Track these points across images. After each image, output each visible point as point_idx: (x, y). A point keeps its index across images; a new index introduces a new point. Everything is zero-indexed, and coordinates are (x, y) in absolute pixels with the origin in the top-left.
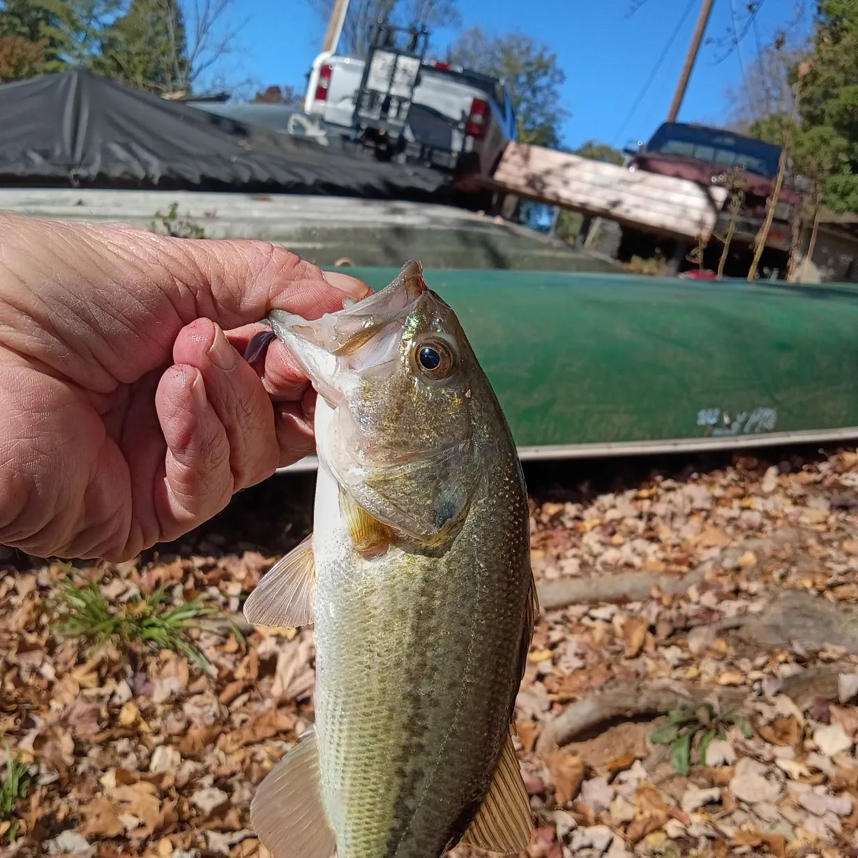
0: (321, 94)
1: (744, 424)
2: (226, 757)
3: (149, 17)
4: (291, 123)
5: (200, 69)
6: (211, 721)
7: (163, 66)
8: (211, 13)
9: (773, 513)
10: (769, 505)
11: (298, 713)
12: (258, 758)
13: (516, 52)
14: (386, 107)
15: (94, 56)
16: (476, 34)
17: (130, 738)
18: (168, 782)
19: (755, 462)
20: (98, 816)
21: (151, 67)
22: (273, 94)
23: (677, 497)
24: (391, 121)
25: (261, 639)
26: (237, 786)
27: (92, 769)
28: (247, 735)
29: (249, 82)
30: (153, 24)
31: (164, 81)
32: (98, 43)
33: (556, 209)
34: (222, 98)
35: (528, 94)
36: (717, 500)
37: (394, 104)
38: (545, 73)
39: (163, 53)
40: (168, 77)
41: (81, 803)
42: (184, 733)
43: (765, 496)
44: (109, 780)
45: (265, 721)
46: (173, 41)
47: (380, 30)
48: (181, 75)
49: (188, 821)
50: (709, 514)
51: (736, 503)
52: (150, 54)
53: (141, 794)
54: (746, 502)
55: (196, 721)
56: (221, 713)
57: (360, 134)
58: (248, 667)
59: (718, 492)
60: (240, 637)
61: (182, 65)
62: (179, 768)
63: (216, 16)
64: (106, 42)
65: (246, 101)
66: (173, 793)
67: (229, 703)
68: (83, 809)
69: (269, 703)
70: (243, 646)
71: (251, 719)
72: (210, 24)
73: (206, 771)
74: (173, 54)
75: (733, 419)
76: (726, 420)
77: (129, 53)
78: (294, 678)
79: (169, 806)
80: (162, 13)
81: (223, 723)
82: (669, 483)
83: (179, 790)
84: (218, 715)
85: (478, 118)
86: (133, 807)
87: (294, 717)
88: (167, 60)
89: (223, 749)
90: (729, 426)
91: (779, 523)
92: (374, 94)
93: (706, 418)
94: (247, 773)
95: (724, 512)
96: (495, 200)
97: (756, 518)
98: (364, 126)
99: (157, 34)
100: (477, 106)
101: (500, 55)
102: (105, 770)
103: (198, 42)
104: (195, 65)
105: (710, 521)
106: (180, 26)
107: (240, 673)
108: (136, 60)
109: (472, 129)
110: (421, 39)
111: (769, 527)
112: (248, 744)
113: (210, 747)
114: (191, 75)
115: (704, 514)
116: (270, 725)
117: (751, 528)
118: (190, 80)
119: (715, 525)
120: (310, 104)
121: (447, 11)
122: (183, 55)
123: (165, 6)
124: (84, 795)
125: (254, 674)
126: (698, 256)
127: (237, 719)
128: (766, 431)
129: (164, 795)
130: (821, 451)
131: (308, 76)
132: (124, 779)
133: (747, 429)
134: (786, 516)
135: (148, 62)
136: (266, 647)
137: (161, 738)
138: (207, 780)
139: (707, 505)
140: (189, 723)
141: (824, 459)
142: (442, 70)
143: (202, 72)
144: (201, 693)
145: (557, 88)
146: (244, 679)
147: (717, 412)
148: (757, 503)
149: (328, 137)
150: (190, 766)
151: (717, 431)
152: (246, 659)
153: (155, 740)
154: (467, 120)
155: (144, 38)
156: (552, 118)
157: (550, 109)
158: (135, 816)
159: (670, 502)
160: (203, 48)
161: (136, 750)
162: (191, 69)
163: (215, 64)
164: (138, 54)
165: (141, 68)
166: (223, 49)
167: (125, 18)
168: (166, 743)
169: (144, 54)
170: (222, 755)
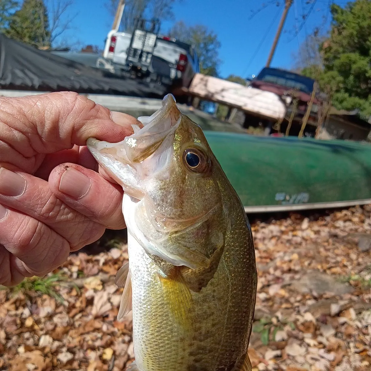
0: (112, 49)
1: (295, 200)
2: (73, 339)
3: (31, 11)
4: (98, 63)
5: (56, 36)
6: (65, 325)
7: (38, 34)
8: (60, 10)
9: (306, 237)
10: (304, 234)
11: (104, 321)
12: (87, 339)
13: (199, 33)
14: (141, 56)
15: (5, 28)
16: (181, 24)
17: (30, 332)
18: (47, 350)
19: (299, 216)
20: (17, 365)
21: (32, 34)
22: (89, 48)
23: (266, 231)
24: (143, 63)
25: (86, 290)
26: (77, 352)
27: (14, 345)
28: (81, 330)
29: (78, 43)
30: (34, 14)
31: (39, 41)
32: (7, 22)
33: (217, 105)
34: (66, 50)
35: (204, 52)
36: (283, 232)
37: (144, 55)
38: (212, 43)
39: (38, 28)
40: (41, 39)
41: (9, 359)
42: (54, 330)
43: (303, 230)
44: (21, 350)
45: (89, 324)
46: (42, 23)
47: (138, 21)
48: (47, 39)
49: (56, 366)
50: (279, 238)
51: (291, 234)
52: (32, 28)
53: (36, 355)
54: (295, 233)
55: (59, 325)
56: (70, 321)
57: (129, 68)
58: (81, 302)
59: (283, 228)
60: (78, 289)
61: (47, 34)
62: (52, 344)
63: (63, 11)
64: (11, 21)
65: (77, 52)
66: (50, 355)
67: (73, 317)
68: (11, 362)
69: (91, 317)
70: (79, 294)
71: (83, 324)
72: (60, 16)
73: (64, 346)
74: (43, 29)
75: (291, 197)
76: (288, 198)
77: (22, 28)
78: (102, 306)
79: (48, 360)
80: (37, 9)
81: (71, 325)
82: (263, 225)
83: (52, 354)
84: (69, 322)
85: (182, 63)
86: (32, 361)
87: (102, 323)
88: (40, 31)
89: (71, 336)
90: (289, 201)
91: (308, 242)
92: (136, 50)
93: (279, 197)
94: (82, 346)
95: (285, 237)
96: (189, 99)
97: (299, 240)
98: (131, 65)
99: (35, 19)
100: (182, 57)
101: (192, 34)
102: (19, 346)
103: (54, 23)
104: (53, 34)
105: (279, 241)
106: (46, 16)
107: (78, 304)
108: (26, 31)
109: (180, 67)
110: (157, 26)
111: (304, 244)
112: (82, 334)
113: (65, 335)
114: (52, 39)
115: (276, 238)
116: (91, 326)
117: (297, 244)
118: (51, 41)
119: (282, 243)
120: (107, 54)
121: (168, 13)
122: (47, 29)
123: (38, 6)
124: (10, 356)
125: (84, 305)
126: (278, 127)
127: (77, 324)
128: (304, 203)
129: (46, 356)
130: (327, 212)
131: (105, 41)
132: (28, 349)
133: (296, 202)
134: (311, 239)
135: (31, 32)
136: (89, 293)
137: (44, 332)
138: (64, 349)
139: (279, 234)
140: (56, 326)
141: (328, 215)
142: (166, 40)
143: (57, 38)
144: (61, 313)
145: (217, 50)
146: (80, 307)
147: (284, 194)
148: (299, 233)
149: (115, 69)
150: (57, 344)
151: (284, 203)
152: (81, 299)
153: (41, 333)
154: (178, 63)
155: (29, 21)
156: (215, 64)
157: (214, 60)
158: (33, 364)
159: (263, 233)
160: (57, 26)
161: (33, 337)
162: (51, 36)
163: (62, 34)
164: (26, 28)
165: (28, 35)
166: (66, 27)
167: (19, 11)
168: (46, 334)
169: (29, 28)
170: (71, 339)
